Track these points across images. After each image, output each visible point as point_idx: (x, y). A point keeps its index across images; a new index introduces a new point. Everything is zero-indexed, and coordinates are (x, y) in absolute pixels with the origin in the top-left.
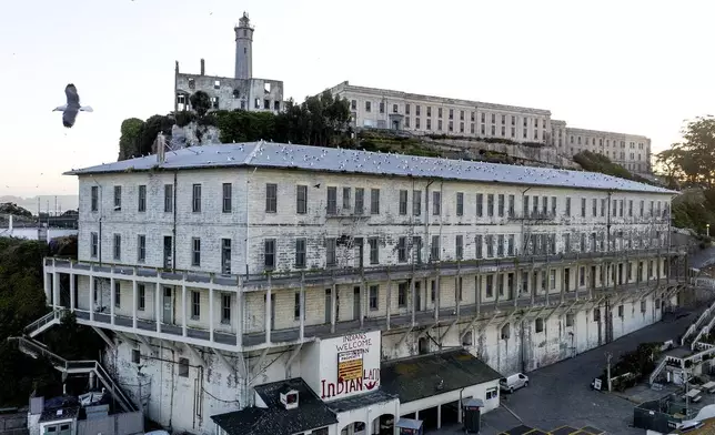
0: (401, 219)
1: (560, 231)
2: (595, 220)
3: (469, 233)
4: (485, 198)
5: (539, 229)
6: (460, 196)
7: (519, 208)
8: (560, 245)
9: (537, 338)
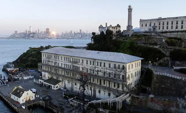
0: (54, 59)
1: (81, 66)
2: (91, 66)
3: (63, 63)
4: (65, 58)
5: (76, 65)
6: (62, 57)
7: (71, 60)
8: (81, 69)
9: (75, 86)
